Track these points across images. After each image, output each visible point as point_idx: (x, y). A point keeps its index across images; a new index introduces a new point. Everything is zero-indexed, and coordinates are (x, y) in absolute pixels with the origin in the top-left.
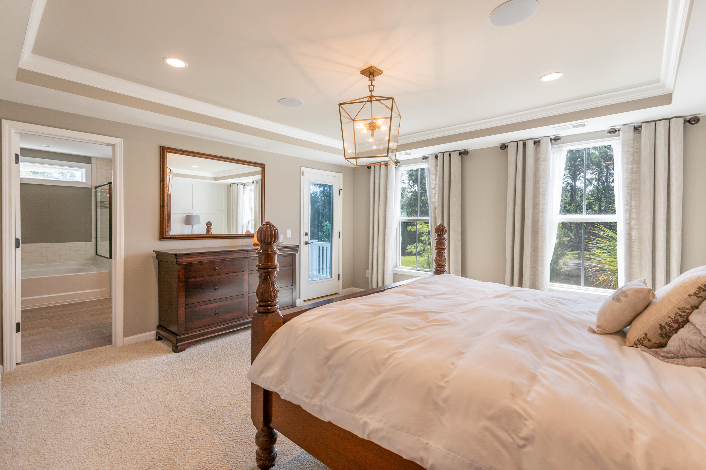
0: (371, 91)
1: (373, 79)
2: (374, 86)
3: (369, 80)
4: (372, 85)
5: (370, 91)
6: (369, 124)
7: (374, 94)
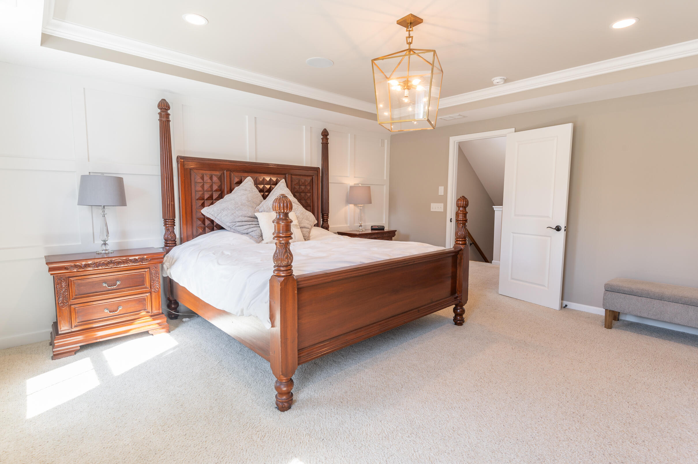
0: (410, 43)
1: (411, 29)
2: (412, 37)
3: (407, 31)
4: (410, 37)
5: (408, 43)
6: (403, 82)
7: (412, 46)
